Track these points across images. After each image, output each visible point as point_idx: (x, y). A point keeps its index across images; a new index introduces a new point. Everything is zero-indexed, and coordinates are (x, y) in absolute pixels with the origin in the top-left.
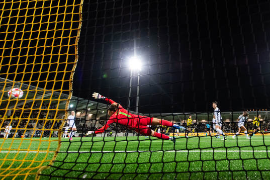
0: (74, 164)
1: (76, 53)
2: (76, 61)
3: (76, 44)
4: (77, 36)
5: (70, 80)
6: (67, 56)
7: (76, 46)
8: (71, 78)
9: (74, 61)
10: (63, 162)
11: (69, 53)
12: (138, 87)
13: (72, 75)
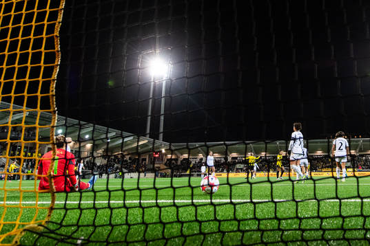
0: (76, 227)
1: (58, 48)
2: (58, 61)
3: (57, 33)
4: (58, 20)
5: (51, 93)
6: (43, 54)
7: (56, 36)
8: (51, 89)
9: (54, 62)
10: (61, 225)
11: (45, 49)
12: (163, 100)
13: (53, 86)
